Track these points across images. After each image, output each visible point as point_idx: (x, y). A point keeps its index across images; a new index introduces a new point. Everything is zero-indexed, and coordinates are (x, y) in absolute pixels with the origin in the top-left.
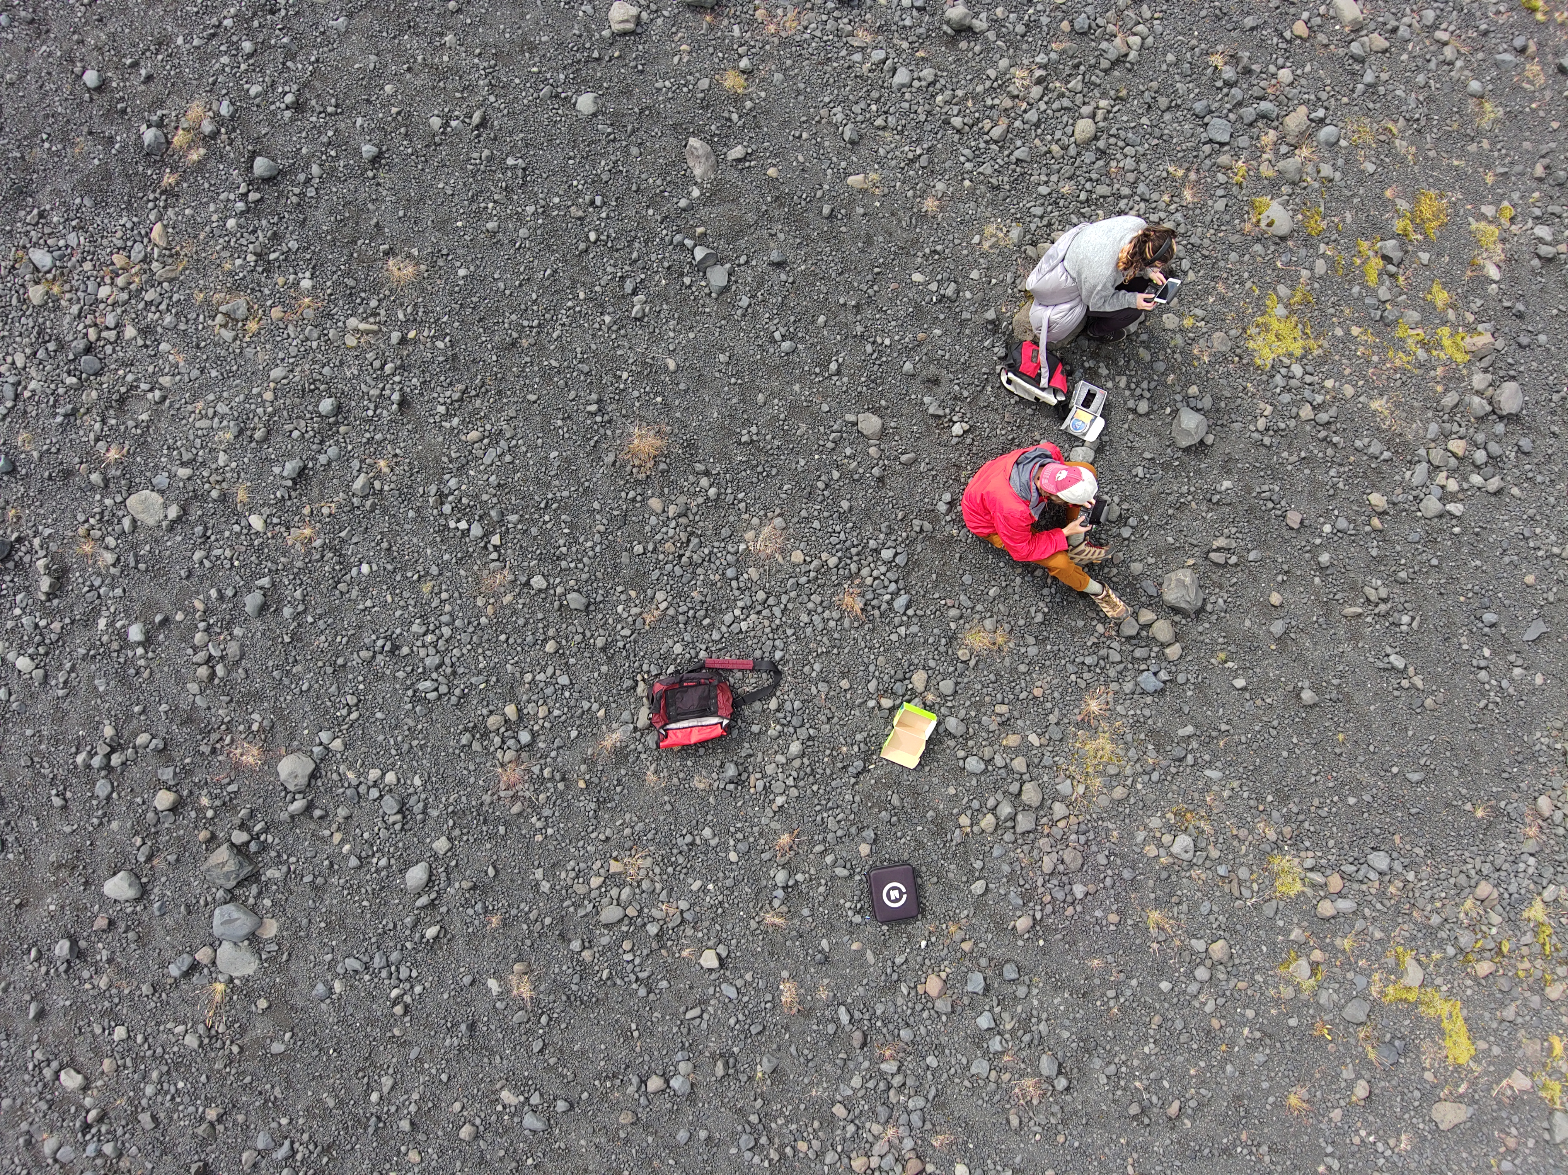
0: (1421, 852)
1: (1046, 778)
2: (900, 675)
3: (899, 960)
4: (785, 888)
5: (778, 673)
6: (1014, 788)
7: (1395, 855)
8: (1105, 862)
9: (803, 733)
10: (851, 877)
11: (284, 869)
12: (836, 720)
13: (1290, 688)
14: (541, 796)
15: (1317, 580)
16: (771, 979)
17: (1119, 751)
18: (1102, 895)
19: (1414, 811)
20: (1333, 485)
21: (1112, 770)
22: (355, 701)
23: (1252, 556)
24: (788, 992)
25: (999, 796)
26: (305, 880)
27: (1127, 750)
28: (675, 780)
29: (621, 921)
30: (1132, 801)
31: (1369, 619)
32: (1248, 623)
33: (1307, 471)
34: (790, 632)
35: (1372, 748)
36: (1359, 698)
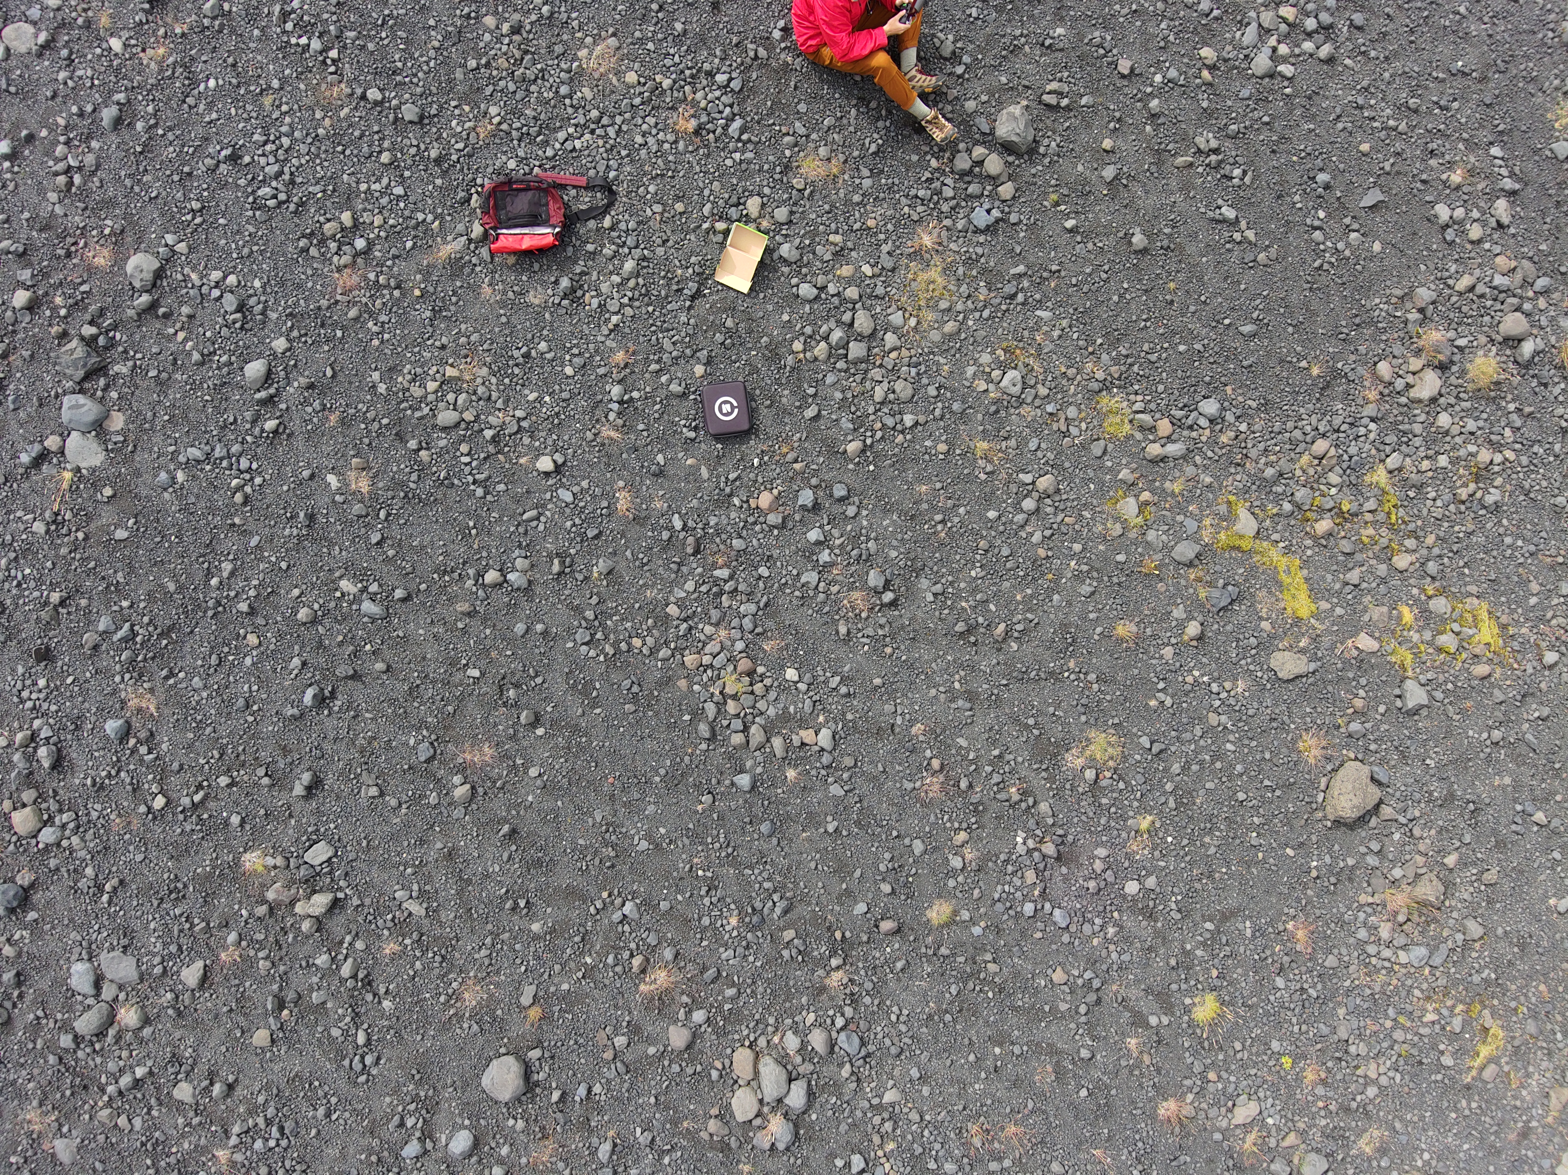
0: (1254, 404)
1: (878, 310)
2: (734, 200)
3: (732, 476)
4: (621, 402)
5: (612, 193)
6: (847, 318)
7: (1226, 404)
8: (935, 393)
9: (637, 253)
10: (684, 395)
11: (130, 364)
12: (670, 243)
13: (1121, 234)
14: (378, 301)
15: (1148, 128)
16: (608, 488)
17: (951, 287)
18: (932, 426)
19: (1245, 363)
20: (1164, 39)
21: (944, 305)
22: (199, 205)
23: (1084, 101)
24: (623, 501)
25: (832, 324)
26: (150, 374)
27: (959, 287)
28: (510, 294)
29: (457, 425)
30: (963, 336)
31: (1200, 170)
32: (1080, 168)
33: (1138, 23)
34: (624, 153)
35: (1203, 298)
36: (1191, 249)
